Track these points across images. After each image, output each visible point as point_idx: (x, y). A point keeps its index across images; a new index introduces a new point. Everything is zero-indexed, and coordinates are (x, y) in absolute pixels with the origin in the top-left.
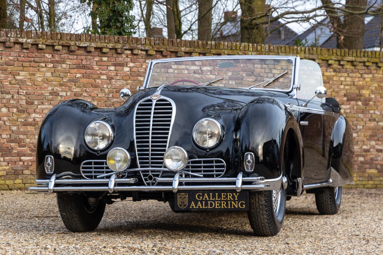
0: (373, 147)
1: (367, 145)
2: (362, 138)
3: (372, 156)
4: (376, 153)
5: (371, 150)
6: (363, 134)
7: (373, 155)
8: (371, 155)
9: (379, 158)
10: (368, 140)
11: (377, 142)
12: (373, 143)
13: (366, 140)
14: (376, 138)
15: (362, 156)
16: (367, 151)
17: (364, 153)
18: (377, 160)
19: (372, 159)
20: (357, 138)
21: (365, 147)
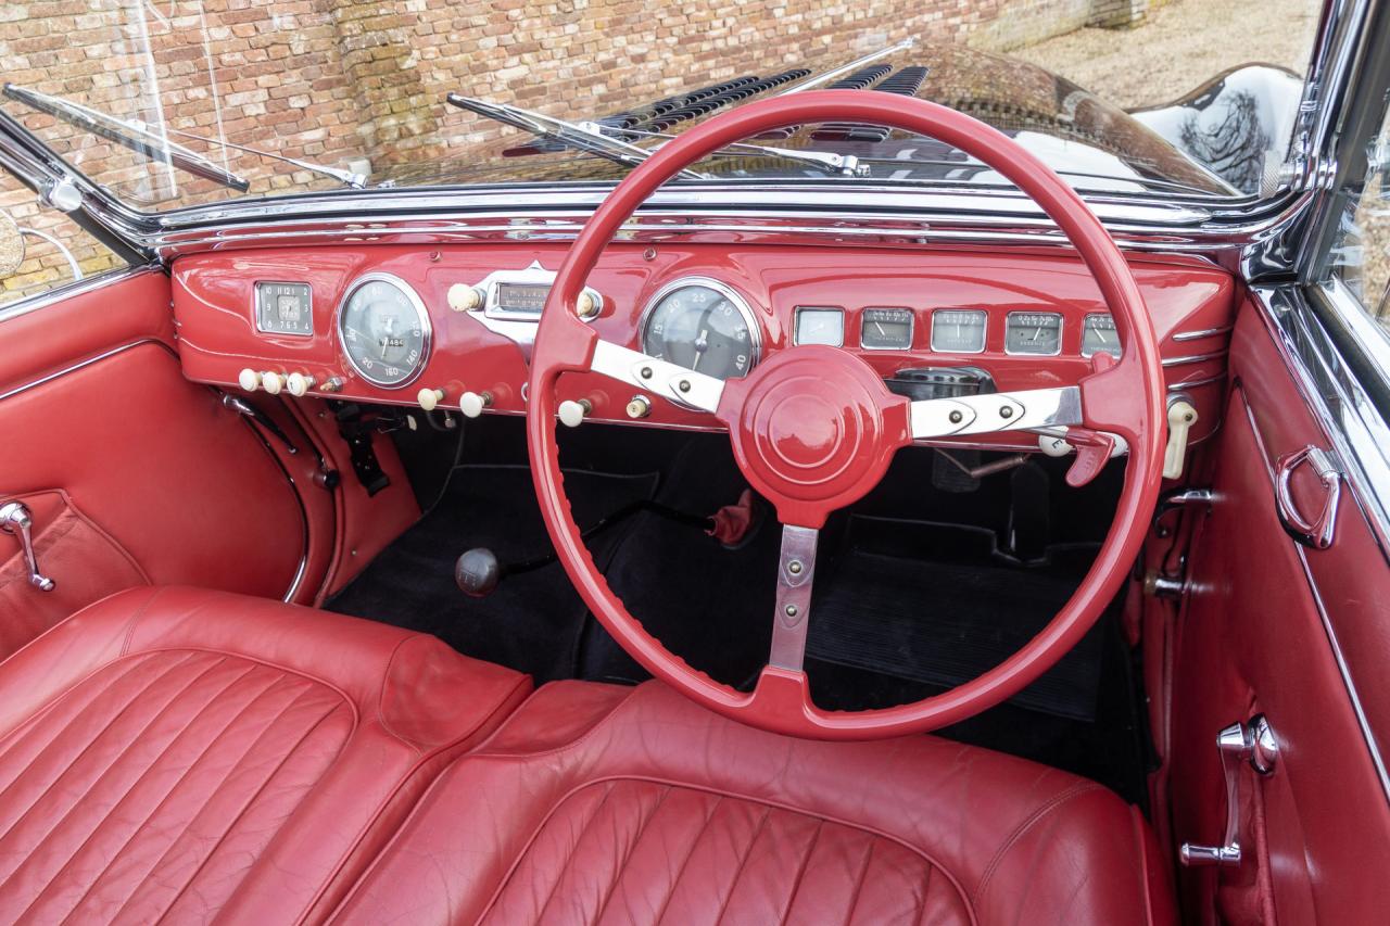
0: (623, 51)
1: (606, 50)
2: (591, 33)
3: (623, 76)
4: (633, 65)
5: (619, 60)
6: (592, 21)
7: (625, 72)
8: (620, 73)
9: (641, 78)
10: (607, 35)
11: (631, 36)
12: (621, 41)
13: (602, 36)
14: (625, 26)
15: (601, 81)
16: (610, 65)
17: (604, 73)
18: (636, 84)
19: (624, 84)
20: (579, 35)
21: (603, 57)
